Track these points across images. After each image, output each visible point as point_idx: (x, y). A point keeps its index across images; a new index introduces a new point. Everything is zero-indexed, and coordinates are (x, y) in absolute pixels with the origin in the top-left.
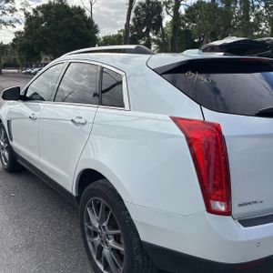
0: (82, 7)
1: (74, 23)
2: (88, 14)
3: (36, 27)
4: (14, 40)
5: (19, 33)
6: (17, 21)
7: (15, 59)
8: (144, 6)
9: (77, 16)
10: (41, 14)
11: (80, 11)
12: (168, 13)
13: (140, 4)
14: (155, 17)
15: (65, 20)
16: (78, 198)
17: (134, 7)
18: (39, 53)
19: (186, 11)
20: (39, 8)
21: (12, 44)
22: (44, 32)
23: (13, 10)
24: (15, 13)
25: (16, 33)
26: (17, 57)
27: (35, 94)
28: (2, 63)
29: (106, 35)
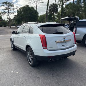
0: (34, 7)
1: (31, 12)
2: (35, 9)
3: (20, 14)
4: (14, 18)
5: (15, 15)
6: (15, 12)
7: (14, 23)
8: (52, 6)
9: (32, 10)
10: (21, 10)
11: (33, 8)
12: (60, 7)
13: (51, 5)
14: (56, 9)
15: (28, 11)
16: (26, 51)
17: (49, 6)
18: (21, 21)
19: (66, 6)
20: (21, 8)
21: (13, 19)
22: (23, 15)
23: (14, 9)
24: (14, 10)
25: (15, 16)
26: (15, 22)
27: (19, 32)
28: (11, 25)
29: (41, 15)
